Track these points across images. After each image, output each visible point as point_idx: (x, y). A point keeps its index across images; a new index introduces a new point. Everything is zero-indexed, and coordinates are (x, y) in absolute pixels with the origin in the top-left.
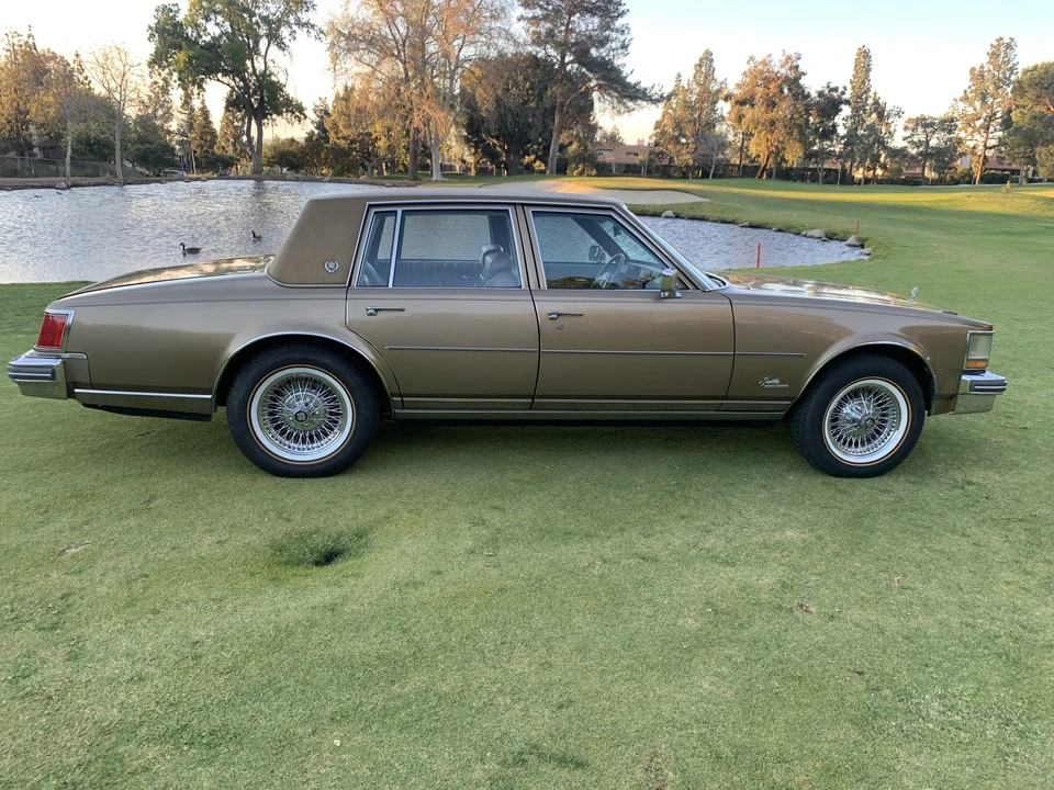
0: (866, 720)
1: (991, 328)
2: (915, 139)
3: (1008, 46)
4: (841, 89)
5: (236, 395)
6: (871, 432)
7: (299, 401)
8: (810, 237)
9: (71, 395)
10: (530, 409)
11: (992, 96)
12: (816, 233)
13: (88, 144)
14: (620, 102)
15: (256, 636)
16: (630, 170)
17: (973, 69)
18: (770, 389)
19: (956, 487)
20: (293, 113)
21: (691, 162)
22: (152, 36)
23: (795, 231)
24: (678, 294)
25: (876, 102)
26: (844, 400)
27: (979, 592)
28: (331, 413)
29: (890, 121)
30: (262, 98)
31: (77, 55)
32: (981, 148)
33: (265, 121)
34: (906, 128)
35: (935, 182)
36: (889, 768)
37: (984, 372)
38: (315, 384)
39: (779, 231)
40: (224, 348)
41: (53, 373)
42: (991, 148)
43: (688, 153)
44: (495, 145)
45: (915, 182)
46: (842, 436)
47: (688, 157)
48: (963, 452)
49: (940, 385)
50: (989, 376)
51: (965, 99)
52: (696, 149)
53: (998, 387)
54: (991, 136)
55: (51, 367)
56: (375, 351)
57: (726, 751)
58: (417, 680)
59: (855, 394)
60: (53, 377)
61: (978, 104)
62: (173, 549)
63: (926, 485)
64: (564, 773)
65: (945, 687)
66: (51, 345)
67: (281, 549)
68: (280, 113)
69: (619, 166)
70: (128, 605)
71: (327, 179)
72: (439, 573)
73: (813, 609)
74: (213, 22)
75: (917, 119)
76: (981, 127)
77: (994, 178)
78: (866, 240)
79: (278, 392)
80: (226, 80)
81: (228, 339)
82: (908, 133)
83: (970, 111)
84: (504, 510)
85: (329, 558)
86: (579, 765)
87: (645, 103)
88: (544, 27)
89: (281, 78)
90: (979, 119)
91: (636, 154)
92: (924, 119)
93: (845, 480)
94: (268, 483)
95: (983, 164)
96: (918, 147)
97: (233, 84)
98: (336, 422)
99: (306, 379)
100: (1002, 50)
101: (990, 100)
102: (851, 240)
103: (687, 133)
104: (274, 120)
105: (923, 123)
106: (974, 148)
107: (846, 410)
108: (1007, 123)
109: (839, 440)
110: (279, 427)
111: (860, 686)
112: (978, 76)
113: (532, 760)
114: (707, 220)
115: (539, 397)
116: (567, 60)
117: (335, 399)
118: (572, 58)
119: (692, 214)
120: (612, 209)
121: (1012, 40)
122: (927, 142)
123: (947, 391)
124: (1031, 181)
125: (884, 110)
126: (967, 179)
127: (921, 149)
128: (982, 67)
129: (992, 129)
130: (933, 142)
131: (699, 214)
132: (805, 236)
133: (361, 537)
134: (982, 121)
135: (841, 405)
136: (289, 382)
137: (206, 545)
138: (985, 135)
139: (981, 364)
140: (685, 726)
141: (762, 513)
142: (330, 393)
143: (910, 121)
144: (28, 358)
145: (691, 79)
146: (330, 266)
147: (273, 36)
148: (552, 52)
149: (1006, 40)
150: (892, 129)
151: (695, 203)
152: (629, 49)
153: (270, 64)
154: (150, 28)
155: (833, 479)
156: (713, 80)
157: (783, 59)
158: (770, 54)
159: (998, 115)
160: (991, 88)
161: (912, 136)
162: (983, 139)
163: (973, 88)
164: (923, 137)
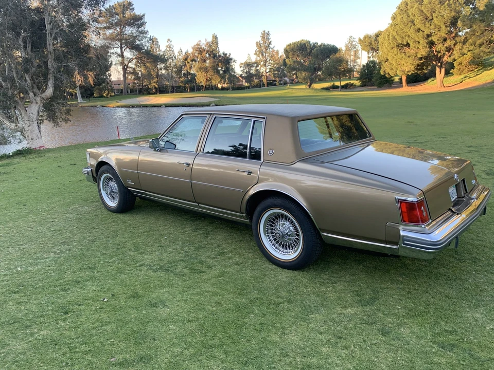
3: (268, 34)
17: (257, 42)
21: (157, 86)
29: (232, 64)
32: (265, 72)
34: (241, 67)
35: (248, 88)
42: (268, 73)
43: (155, 82)
45: (241, 88)
47: (155, 84)
51: (256, 54)
54: (267, 68)
61: (261, 57)
75: (244, 63)
76: (263, 65)
77: (271, 84)
82: (242, 69)
83: (258, 59)
90: (262, 61)
92: (247, 63)
95: (267, 79)
100: (265, 36)
101: (265, 54)
103: (153, 74)
106: (262, 73)
112: (258, 45)
121: (268, 32)
122: (250, 71)
126: (259, 86)
127: (247, 74)
128: (260, 42)
129: (267, 65)
143: (241, 64)
149: (266, 32)
150: (233, 67)
156: (160, 50)
157: (205, 43)
158: (200, 41)
159: (268, 60)
160: (264, 50)
161: (244, 70)
162: (265, 69)
163: (258, 50)
164: (247, 70)
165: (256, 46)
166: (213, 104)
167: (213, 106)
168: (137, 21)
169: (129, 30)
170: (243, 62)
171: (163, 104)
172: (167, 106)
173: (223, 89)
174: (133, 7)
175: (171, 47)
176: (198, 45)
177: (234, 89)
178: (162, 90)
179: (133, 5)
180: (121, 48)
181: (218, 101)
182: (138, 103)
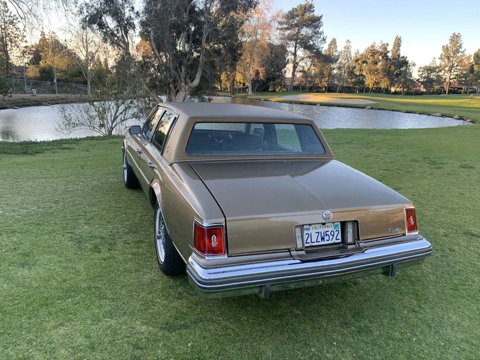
2: (424, 76)
3: (458, 37)
8: (436, 116)
11: (452, 57)
17: (444, 46)
21: (326, 85)
23: (427, 114)
29: (410, 68)
32: (448, 79)
34: (419, 71)
39: (420, 114)
42: (452, 79)
43: (325, 81)
47: (325, 83)
51: (441, 58)
54: (452, 74)
61: (446, 61)
76: (449, 70)
77: (454, 91)
78: (463, 117)
82: (420, 73)
83: (443, 63)
88: (287, 33)
90: (447, 67)
92: (427, 67)
95: (449, 86)
96: (424, 79)
100: (455, 39)
101: (452, 59)
102: (456, 117)
103: (325, 73)
105: (427, 69)
106: (445, 79)
108: (472, 70)
112: (446, 49)
119: (379, 107)
121: (459, 34)
122: (429, 77)
125: (408, 63)
126: (440, 93)
127: (426, 80)
128: (447, 45)
129: (453, 71)
131: (382, 108)
132: (433, 116)
134: (448, 67)
138: (449, 74)
143: (421, 68)
149: (456, 34)
150: (411, 71)
156: (336, 51)
157: (381, 45)
158: (375, 43)
159: (455, 65)
160: (452, 54)
161: (422, 74)
163: (444, 54)
164: (426, 75)
165: (442, 50)
166: (369, 107)
167: (368, 109)
168: (315, 22)
169: (306, 31)
170: (423, 66)
171: (319, 103)
172: (322, 104)
173: (396, 93)
174: (314, 9)
175: (348, 48)
176: (372, 46)
177: (408, 94)
178: (330, 89)
179: (314, 7)
180: (296, 47)
181: (376, 104)
182: (296, 100)
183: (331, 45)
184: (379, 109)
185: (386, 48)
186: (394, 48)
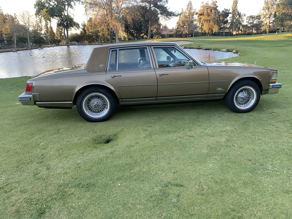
0: (253, 171)
1: (277, 71)
2: (250, 22)
4: (228, 10)
5: (78, 101)
6: (246, 101)
7: (95, 102)
8: (223, 51)
9: (35, 104)
10: (156, 100)
11: (271, 8)
12: (224, 50)
13: (20, 39)
14: (167, 17)
15: (94, 161)
16: (171, 36)
18: (219, 91)
19: (270, 113)
20: (76, 26)
21: (187, 33)
22: (35, 7)
23: (218, 50)
24: (193, 67)
25: (238, 12)
26: (239, 92)
27: (279, 139)
28: (104, 105)
29: (242, 17)
30: (67, 23)
31: (15, 14)
32: (268, 23)
33: (69, 29)
34: (247, 19)
35: (256, 34)
36: (260, 182)
37: (276, 82)
38: (99, 97)
39: (214, 50)
40: (74, 89)
41: (30, 98)
42: (271, 23)
43: (187, 30)
44: (133, 31)
45: (250, 34)
46: (239, 102)
47: (187, 31)
48: (271, 105)
49: (264, 87)
50: (277, 84)
51: (263, 9)
52: (189, 29)
53: (280, 86)
54: (271, 20)
55: (30, 97)
56: (114, 87)
57: (218, 180)
58: (137, 169)
59: (241, 91)
60: (30, 100)
61: (267, 11)
62: (68, 142)
63: (262, 114)
64: (178, 188)
65: (272, 162)
66: (29, 91)
67: (95, 140)
68: (72, 27)
69: (167, 35)
70: (59, 156)
71: (87, 44)
72: (138, 143)
73: (236, 146)
74: (52, 2)
75: (250, 16)
76: (268, 17)
77: (272, 32)
78: (238, 51)
79: (89, 100)
80: (57, 18)
81: (76, 87)
83: (265, 13)
84: (152, 127)
85: (108, 141)
86: (181, 186)
87: (174, 17)
89: (72, 17)
90: (267, 15)
91: (172, 31)
92: (252, 16)
93: (240, 114)
94: (89, 124)
95: (269, 28)
96: (251, 24)
97: (59, 19)
98: (105, 107)
99: (97, 96)
101: (270, 10)
102: (234, 51)
103: (186, 25)
104: (71, 29)
105: (252, 17)
106: (266, 23)
107: (239, 95)
108: (275, 16)
109: (238, 103)
110: (90, 109)
111: (250, 163)
112: (266, 3)
113: (170, 185)
114: (194, 48)
115: (158, 97)
116: (151, 6)
117: (104, 101)
118: (153, 6)
119: (189, 47)
120: (174, 45)
122: (253, 22)
123: (266, 88)
124: (282, 32)
125: (240, 14)
126: (265, 32)
127: (251, 25)
129: (271, 18)
130: (255, 23)
131: (191, 47)
132: (221, 51)
133: (116, 136)
135: (238, 94)
136: (92, 97)
137: (76, 140)
138: (269, 19)
139: (274, 81)
140: (207, 175)
141: (219, 123)
142: (103, 99)
143: (248, 17)
144: (23, 95)
145: (186, 9)
146: (101, 66)
147: (69, 5)
148: (147, 4)
150: (243, 20)
151: (190, 44)
152: (168, 2)
153: (69, 13)
154: (35, 5)
155: (237, 114)
157: (212, 2)
160: (270, 6)
162: (269, 21)
163: (265, 6)
164: (252, 21)
165: (264, 3)
176: (207, 4)
183: (188, 5)
184: (189, 48)
185: (216, 4)
186: (233, 5)
